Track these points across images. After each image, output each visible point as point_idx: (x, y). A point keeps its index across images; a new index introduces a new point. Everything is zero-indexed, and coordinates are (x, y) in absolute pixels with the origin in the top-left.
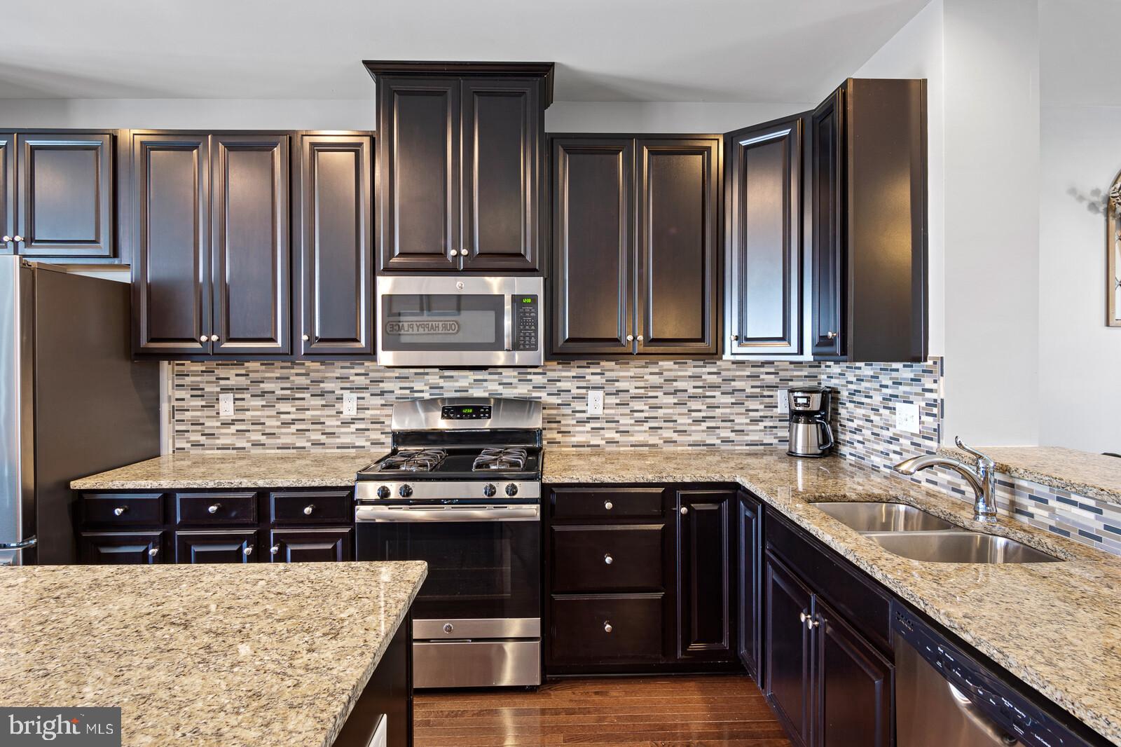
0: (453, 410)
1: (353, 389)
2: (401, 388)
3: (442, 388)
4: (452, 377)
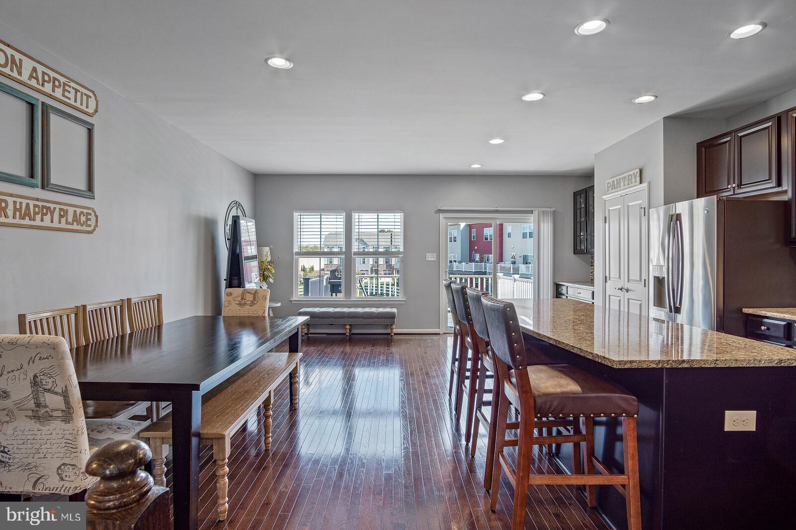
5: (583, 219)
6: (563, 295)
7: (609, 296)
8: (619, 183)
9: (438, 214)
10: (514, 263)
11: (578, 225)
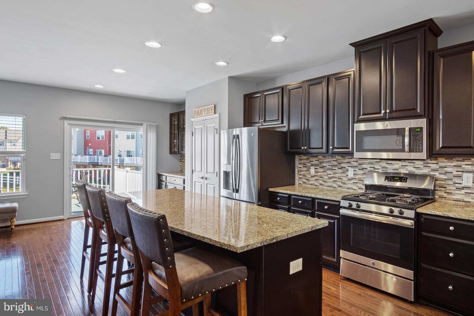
0: (390, 178)
1: (352, 167)
2: (370, 167)
3: (387, 168)
4: (391, 164)
5: (176, 132)
6: (163, 181)
7: (195, 182)
8: (201, 112)
9: (63, 121)
10: (120, 156)
11: (173, 135)
